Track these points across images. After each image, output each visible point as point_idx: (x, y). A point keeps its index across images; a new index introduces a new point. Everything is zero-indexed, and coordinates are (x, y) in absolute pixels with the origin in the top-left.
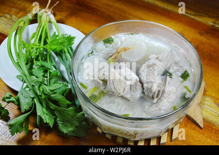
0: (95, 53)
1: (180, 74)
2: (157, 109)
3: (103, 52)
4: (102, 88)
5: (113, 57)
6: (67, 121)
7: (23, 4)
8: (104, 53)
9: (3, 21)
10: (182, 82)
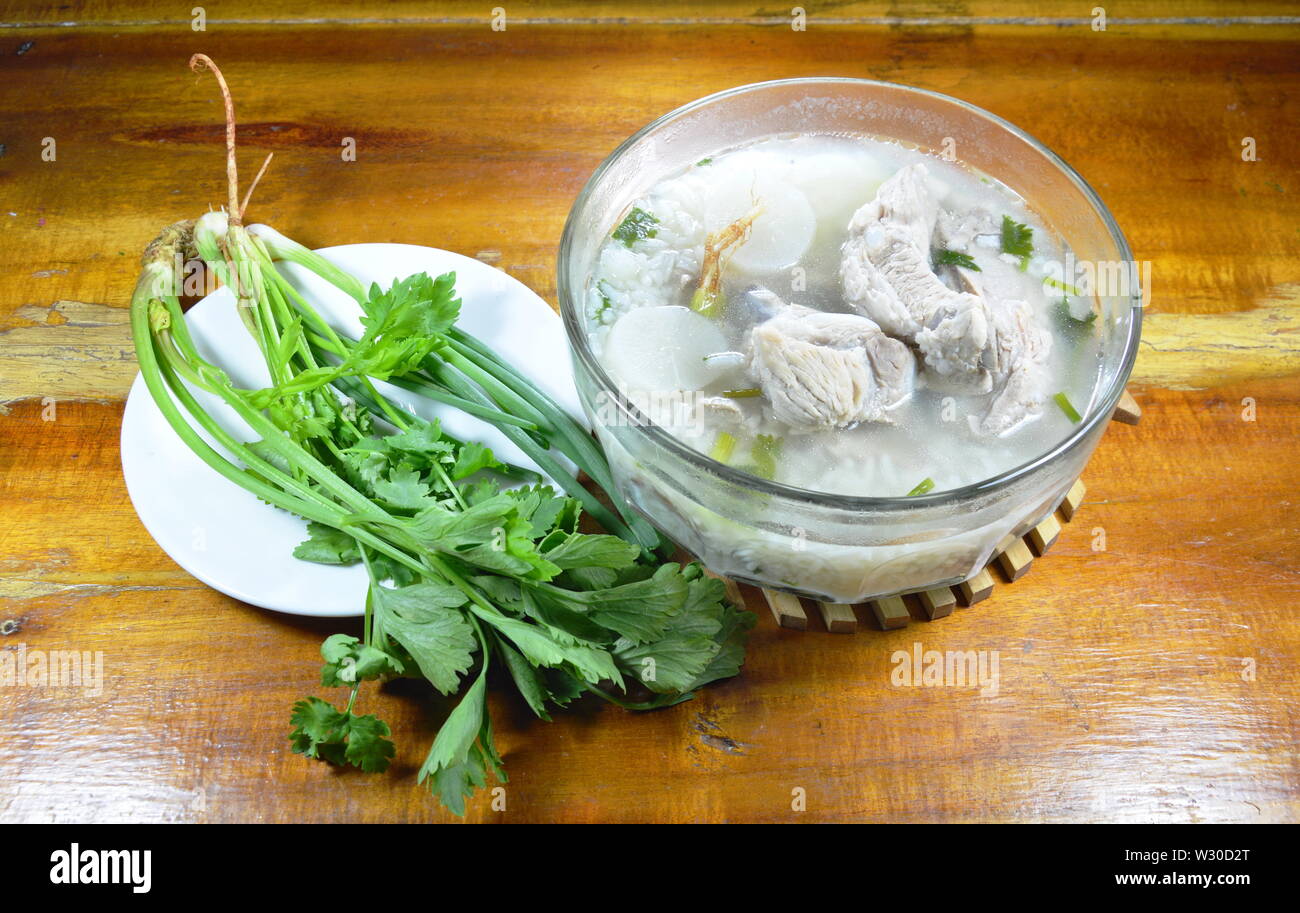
0: (617, 297)
1: (994, 242)
2: (1017, 409)
3: (647, 280)
4: (751, 425)
5: (707, 282)
6: (668, 633)
7: (74, 235)
8: (654, 284)
9: (27, 344)
10: (1021, 268)
